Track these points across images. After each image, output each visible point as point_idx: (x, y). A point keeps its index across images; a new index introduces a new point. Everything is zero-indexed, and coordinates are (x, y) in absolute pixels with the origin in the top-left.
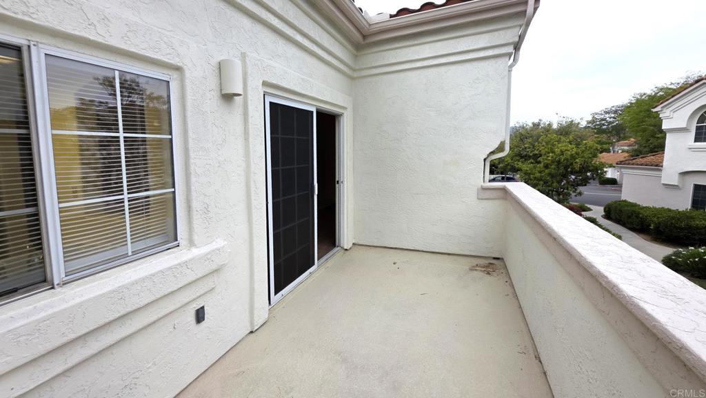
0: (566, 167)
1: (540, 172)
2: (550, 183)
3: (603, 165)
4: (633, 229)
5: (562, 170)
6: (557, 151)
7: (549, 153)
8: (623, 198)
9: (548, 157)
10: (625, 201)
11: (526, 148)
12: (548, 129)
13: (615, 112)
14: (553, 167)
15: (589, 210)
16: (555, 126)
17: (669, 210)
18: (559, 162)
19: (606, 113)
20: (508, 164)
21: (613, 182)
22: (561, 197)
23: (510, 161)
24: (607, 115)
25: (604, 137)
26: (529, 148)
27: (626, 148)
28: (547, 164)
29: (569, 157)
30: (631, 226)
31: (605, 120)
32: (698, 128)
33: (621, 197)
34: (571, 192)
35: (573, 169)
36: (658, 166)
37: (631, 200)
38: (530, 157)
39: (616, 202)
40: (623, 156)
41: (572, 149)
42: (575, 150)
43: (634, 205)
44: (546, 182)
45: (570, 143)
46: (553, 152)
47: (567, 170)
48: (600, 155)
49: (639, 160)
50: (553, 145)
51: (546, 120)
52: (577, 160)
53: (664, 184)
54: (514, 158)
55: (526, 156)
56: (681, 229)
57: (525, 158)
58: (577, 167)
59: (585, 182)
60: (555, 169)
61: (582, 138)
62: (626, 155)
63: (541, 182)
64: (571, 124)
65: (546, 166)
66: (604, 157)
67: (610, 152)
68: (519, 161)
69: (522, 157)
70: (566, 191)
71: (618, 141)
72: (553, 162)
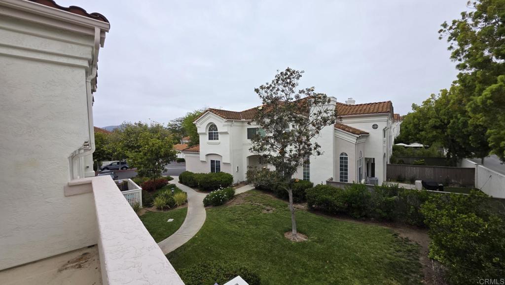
0: (157, 154)
1: (141, 158)
2: (148, 166)
3: (175, 152)
4: (192, 187)
5: (154, 157)
6: (150, 144)
7: (146, 145)
8: (187, 170)
9: (145, 147)
10: (187, 172)
11: (132, 141)
12: (145, 128)
13: (181, 121)
14: (149, 154)
15: (172, 179)
16: (149, 126)
17: (204, 174)
18: (152, 151)
19: (177, 121)
20: (120, 153)
21: (183, 160)
22: (156, 174)
23: (121, 151)
24: (177, 123)
25: (177, 135)
26: (134, 141)
27: (187, 141)
28: (146, 153)
29: (157, 148)
30: (191, 185)
31: (176, 125)
32: (209, 133)
33: (185, 169)
34: (161, 170)
35: (161, 155)
36: (197, 152)
37: (190, 171)
38: (135, 147)
39: (184, 173)
40: (185, 146)
41: (159, 142)
42: (160, 143)
43: (191, 173)
44: (145, 165)
45: (158, 139)
46: (148, 144)
47: (157, 156)
48: (174, 146)
49: (191, 149)
50: (148, 139)
51: (143, 123)
52: (162, 150)
53: (201, 161)
54: (124, 148)
55: (132, 146)
56: (208, 183)
57: (131, 147)
58: (162, 154)
59: (168, 162)
60: (150, 156)
61: (165, 135)
62: (187, 145)
63: (142, 165)
64: (158, 126)
65: (145, 154)
66: (177, 147)
67: (180, 143)
68: (128, 151)
69: (130, 147)
70: (158, 169)
71: (184, 137)
72: (148, 151)
